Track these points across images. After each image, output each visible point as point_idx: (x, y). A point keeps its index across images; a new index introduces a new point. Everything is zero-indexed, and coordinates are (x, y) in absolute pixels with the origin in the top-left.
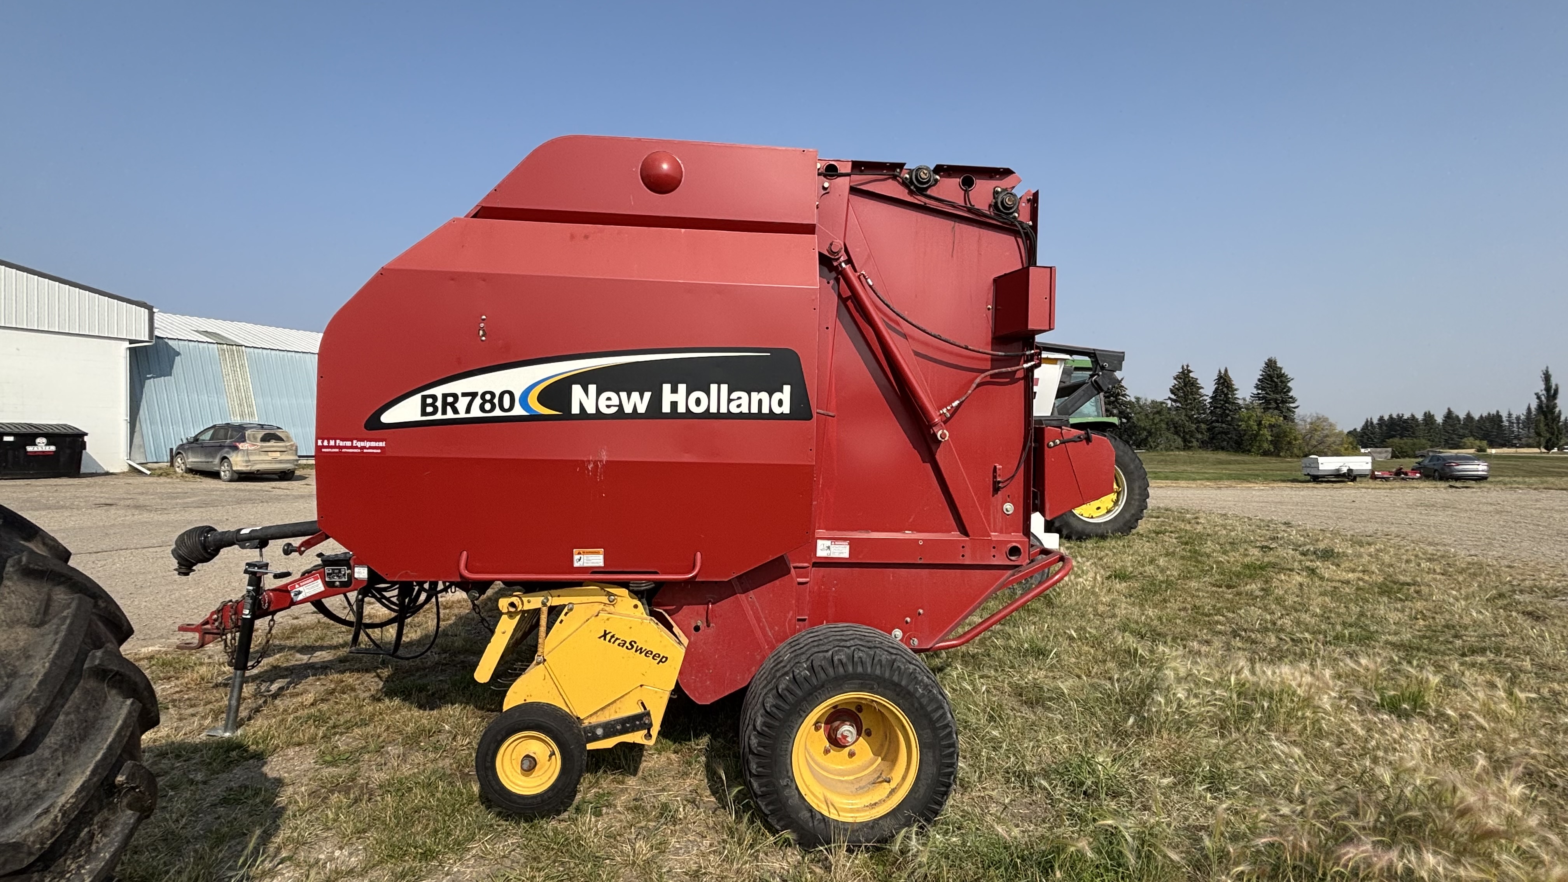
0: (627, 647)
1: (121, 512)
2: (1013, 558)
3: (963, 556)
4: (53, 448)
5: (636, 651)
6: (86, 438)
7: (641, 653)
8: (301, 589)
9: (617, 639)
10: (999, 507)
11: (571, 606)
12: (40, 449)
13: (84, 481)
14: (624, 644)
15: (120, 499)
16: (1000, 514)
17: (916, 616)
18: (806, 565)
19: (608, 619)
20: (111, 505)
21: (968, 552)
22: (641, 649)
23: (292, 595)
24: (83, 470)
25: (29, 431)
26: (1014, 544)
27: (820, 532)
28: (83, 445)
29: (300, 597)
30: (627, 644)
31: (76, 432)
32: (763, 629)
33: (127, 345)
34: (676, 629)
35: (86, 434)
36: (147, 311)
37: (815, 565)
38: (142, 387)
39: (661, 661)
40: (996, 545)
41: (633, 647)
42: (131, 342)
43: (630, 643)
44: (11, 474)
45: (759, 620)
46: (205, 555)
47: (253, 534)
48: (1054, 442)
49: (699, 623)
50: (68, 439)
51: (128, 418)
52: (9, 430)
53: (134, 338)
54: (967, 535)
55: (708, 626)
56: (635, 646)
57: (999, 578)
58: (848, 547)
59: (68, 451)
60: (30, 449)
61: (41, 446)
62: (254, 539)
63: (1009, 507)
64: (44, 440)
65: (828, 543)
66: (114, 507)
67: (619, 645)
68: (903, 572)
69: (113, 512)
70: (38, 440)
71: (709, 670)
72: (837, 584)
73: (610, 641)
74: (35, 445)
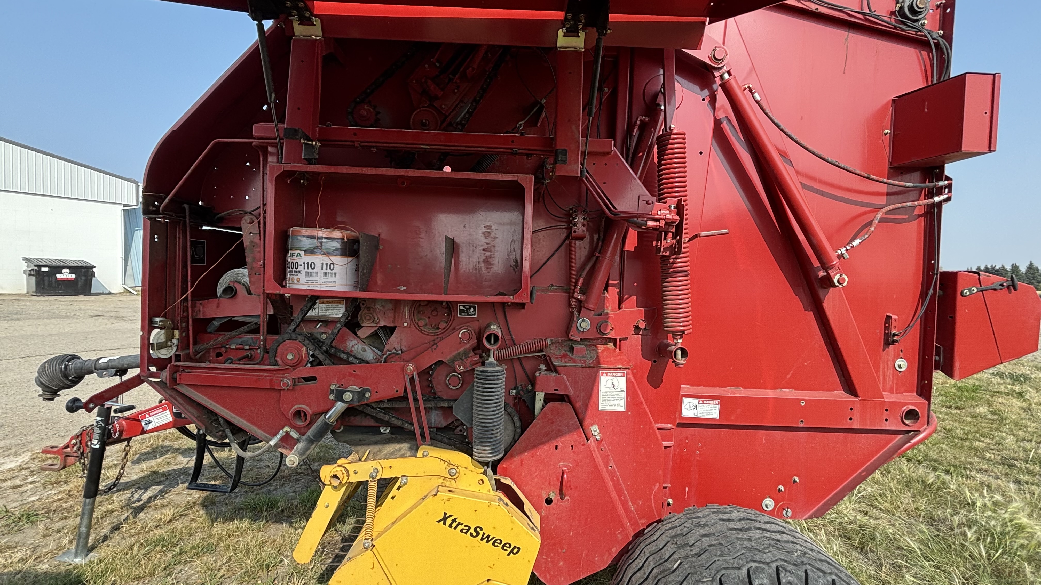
0: (471, 534)
1: (106, 321)
2: (907, 422)
3: (851, 419)
4: (73, 276)
5: (482, 539)
6: (95, 270)
7: (488, 542)
8: (151, 419)
9: (459, 524)
10: (890, 364)
11: (404, 480)
12: (65, 277)
13: (93, 298)
14: (468, 530)
15: (107, 312)
16: (891, 371)
17: (789, 483)
18: (670, 426)
19: (449, 500)
20: (100, 316)
21: (856, 416)
22: (488, 536)
23: (143, 424)
24: (93, 291)
25: (58, 264)
26: (911, 407)
27: (685, 388)
28: (93, 274)
29: (151, 427)
30: (472, 531)
31: (88, 265)
32: (624, 504)
33: (122, 207)
34: (528, 506)
35: (95, 267)
36: (134, 185)
37: (681, 425)
38: (132, 236)
39: (512, 551)
40: (889, 408)
41: (478, 534)
42: (125, 205)
43: (475, 530)
44: (48, 293)
45: (620, 493)
46: (66, 382)
47: (110, 364)
48: (970, 290)
49: (552, 496)
50: (83, 270)
51: (123, 257)
52: (45, 264)
53: (126, 203)
54: (856, 395)
55: (562, 499)
56: (481, 533)
57: (888, 443)
58: (718, 406)
59: (83, 278)
60: (58, 276)
61: (66, 274)
62: (112, 368)
63: (902, 364)
64: (68, 271)
65: (695, 401)
66: (102, 317)
67: (461, 531)
68: (778, 434)
69: (100, 321)
70: (64, 270)
71: (562, 549)
72: (702, 447)
73: (450, 526)
74: (62, 273)
